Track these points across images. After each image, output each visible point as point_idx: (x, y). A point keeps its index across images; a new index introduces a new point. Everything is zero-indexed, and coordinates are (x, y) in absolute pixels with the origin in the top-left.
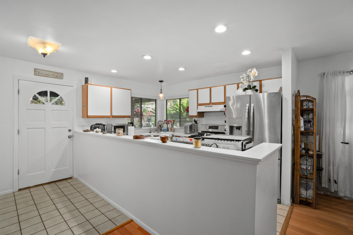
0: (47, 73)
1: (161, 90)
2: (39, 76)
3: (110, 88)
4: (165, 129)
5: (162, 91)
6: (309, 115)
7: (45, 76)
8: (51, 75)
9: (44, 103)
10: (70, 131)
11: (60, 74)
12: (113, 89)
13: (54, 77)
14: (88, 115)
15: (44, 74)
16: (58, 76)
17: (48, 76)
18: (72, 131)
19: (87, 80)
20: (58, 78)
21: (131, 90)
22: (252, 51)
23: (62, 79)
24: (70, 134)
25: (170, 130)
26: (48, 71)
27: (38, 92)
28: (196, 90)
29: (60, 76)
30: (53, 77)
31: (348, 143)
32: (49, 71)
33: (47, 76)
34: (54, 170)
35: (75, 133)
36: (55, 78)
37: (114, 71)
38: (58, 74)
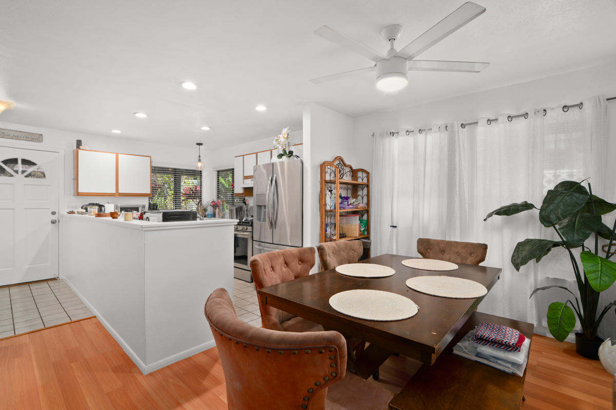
0: (16, 134)
1: (200, 156)
2: (3, 138)
3: (115, 154)
4: (210, 213)
5: (201, 158)
6: (363, 190)
7: (14, 137)
8: (22, 137)
9: (12, 176)
10: (54, 213)
11: (37, 136)
12: (120, 156)
13: (28, 139)
14: (79, 192)
15: (11, 136)
16: (34, 137)
17: (19, 138)
18: (57, 213)
19: (79, 143)
20: (35, 140)
21: (150, 157)
22: (267, 107)
23: (41, 141)
24: (55, 217)
25: (217, 215)
26: (17, 131)
27: (3, 159)
28: (242, 157)
29: (38, 138)
30: (26, 139)
31: (396, 227)
32: (20, 132)
33: (16, 138)
34: (27, 266)
35: (62, 216)
36: (30, 141)
37: (116, 131)
38: (34, 135)
